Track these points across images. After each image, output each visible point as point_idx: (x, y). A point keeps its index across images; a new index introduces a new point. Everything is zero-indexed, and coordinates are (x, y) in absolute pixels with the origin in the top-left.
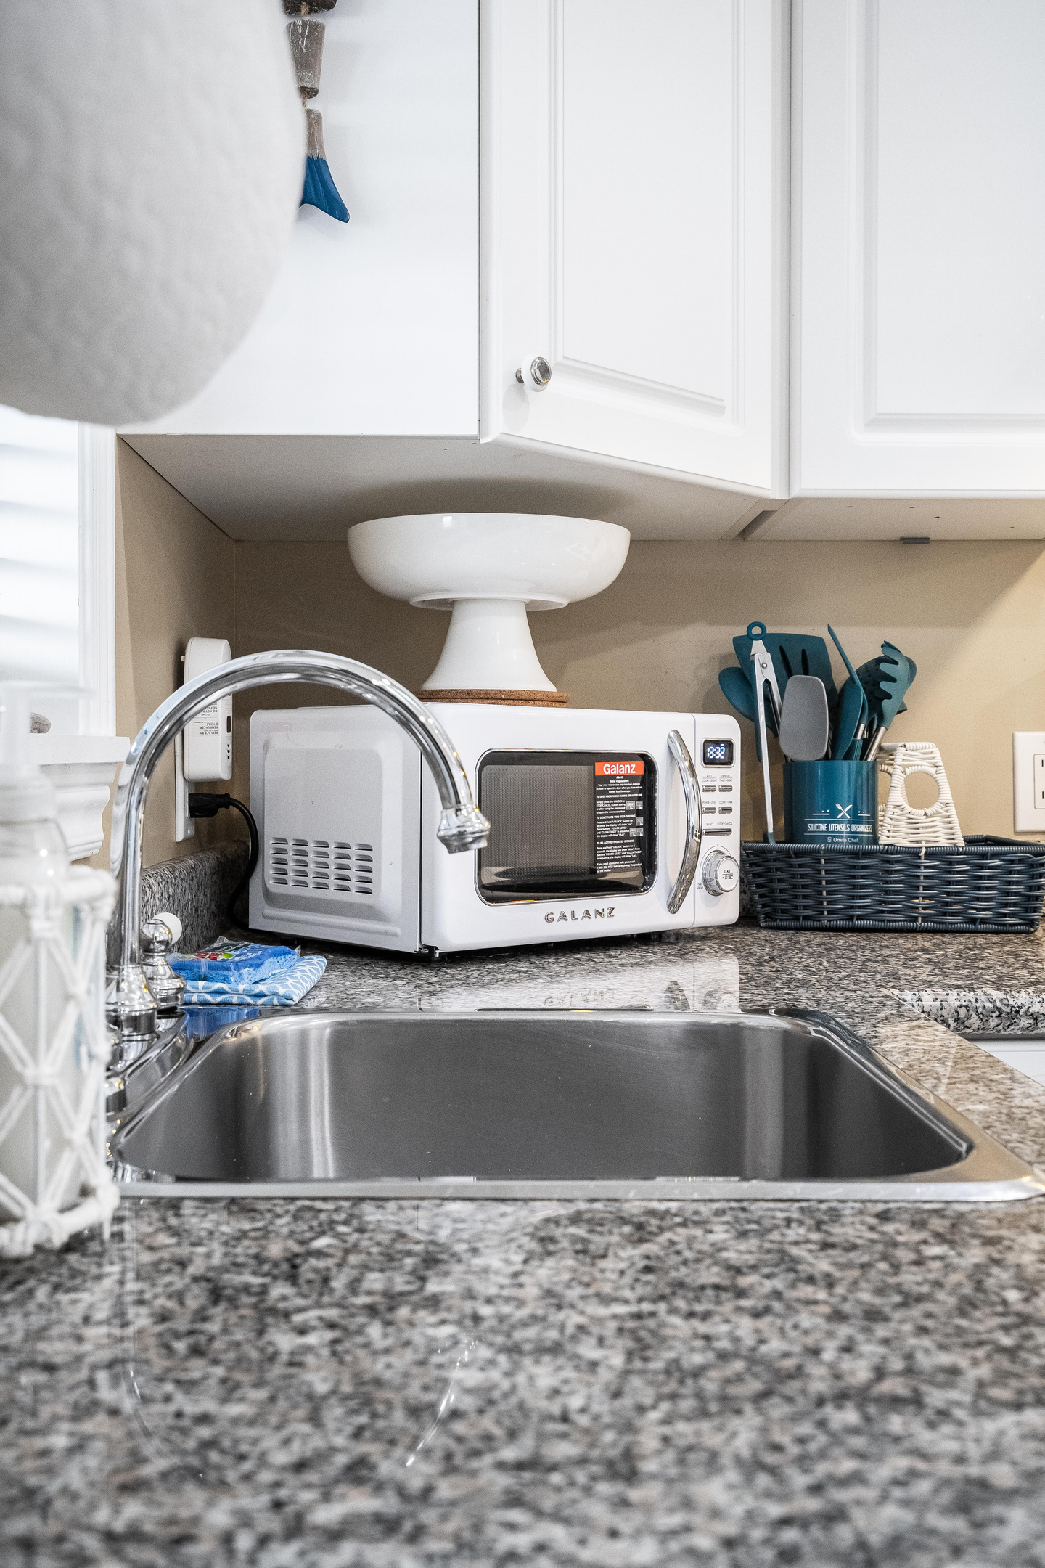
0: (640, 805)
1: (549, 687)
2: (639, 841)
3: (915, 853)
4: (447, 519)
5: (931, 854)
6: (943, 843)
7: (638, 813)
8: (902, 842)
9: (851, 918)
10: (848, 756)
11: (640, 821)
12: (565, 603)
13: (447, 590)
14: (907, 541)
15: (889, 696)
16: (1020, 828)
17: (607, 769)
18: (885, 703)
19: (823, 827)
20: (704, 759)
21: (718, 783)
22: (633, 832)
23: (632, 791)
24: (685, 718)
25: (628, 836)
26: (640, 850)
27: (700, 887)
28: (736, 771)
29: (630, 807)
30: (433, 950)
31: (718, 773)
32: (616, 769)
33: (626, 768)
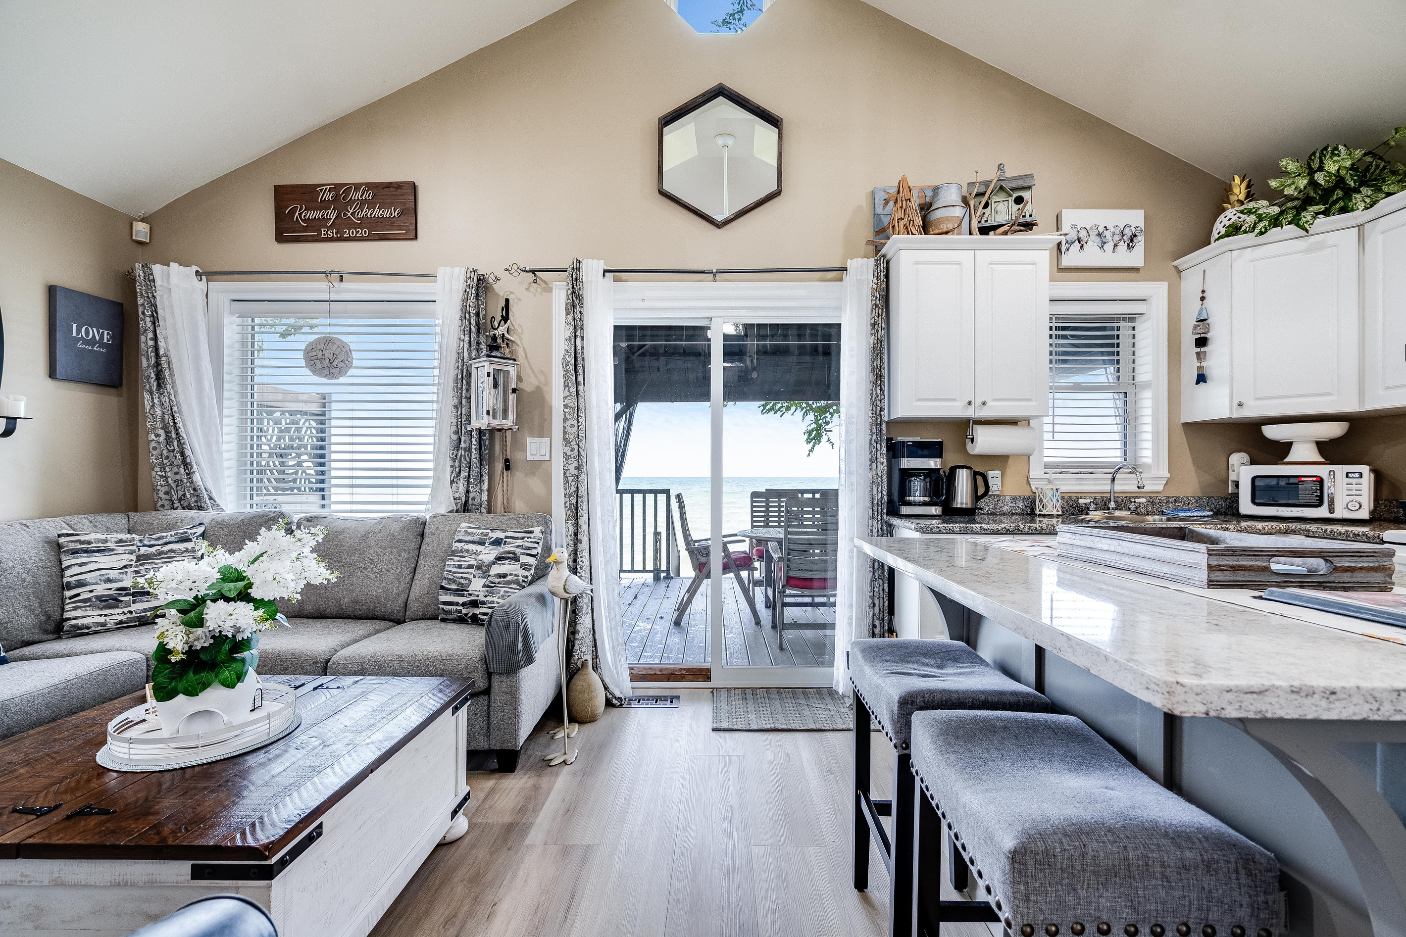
0: (1317, 488)
1: (1324, 460)
2: (1317, 496)
4: (1275, 426)
7: (1316, 490)
11: (1318, 491)
12: (1327, 440)
13: (1289, 440)
17: (1303, 479)
20: (1347, 476)
21: (1354, 483)
22: (1315, 494)
23: (1314, 484)
24: (1339, 466)
25: (1312, 495)
26: (1317, 498)
27: (1344, 508)
28: (1365, 480)
29: (1314, 488)
30: (1239, 514)
31: (1354, 481)
32: (1307, 479)
33: (1311, 479)
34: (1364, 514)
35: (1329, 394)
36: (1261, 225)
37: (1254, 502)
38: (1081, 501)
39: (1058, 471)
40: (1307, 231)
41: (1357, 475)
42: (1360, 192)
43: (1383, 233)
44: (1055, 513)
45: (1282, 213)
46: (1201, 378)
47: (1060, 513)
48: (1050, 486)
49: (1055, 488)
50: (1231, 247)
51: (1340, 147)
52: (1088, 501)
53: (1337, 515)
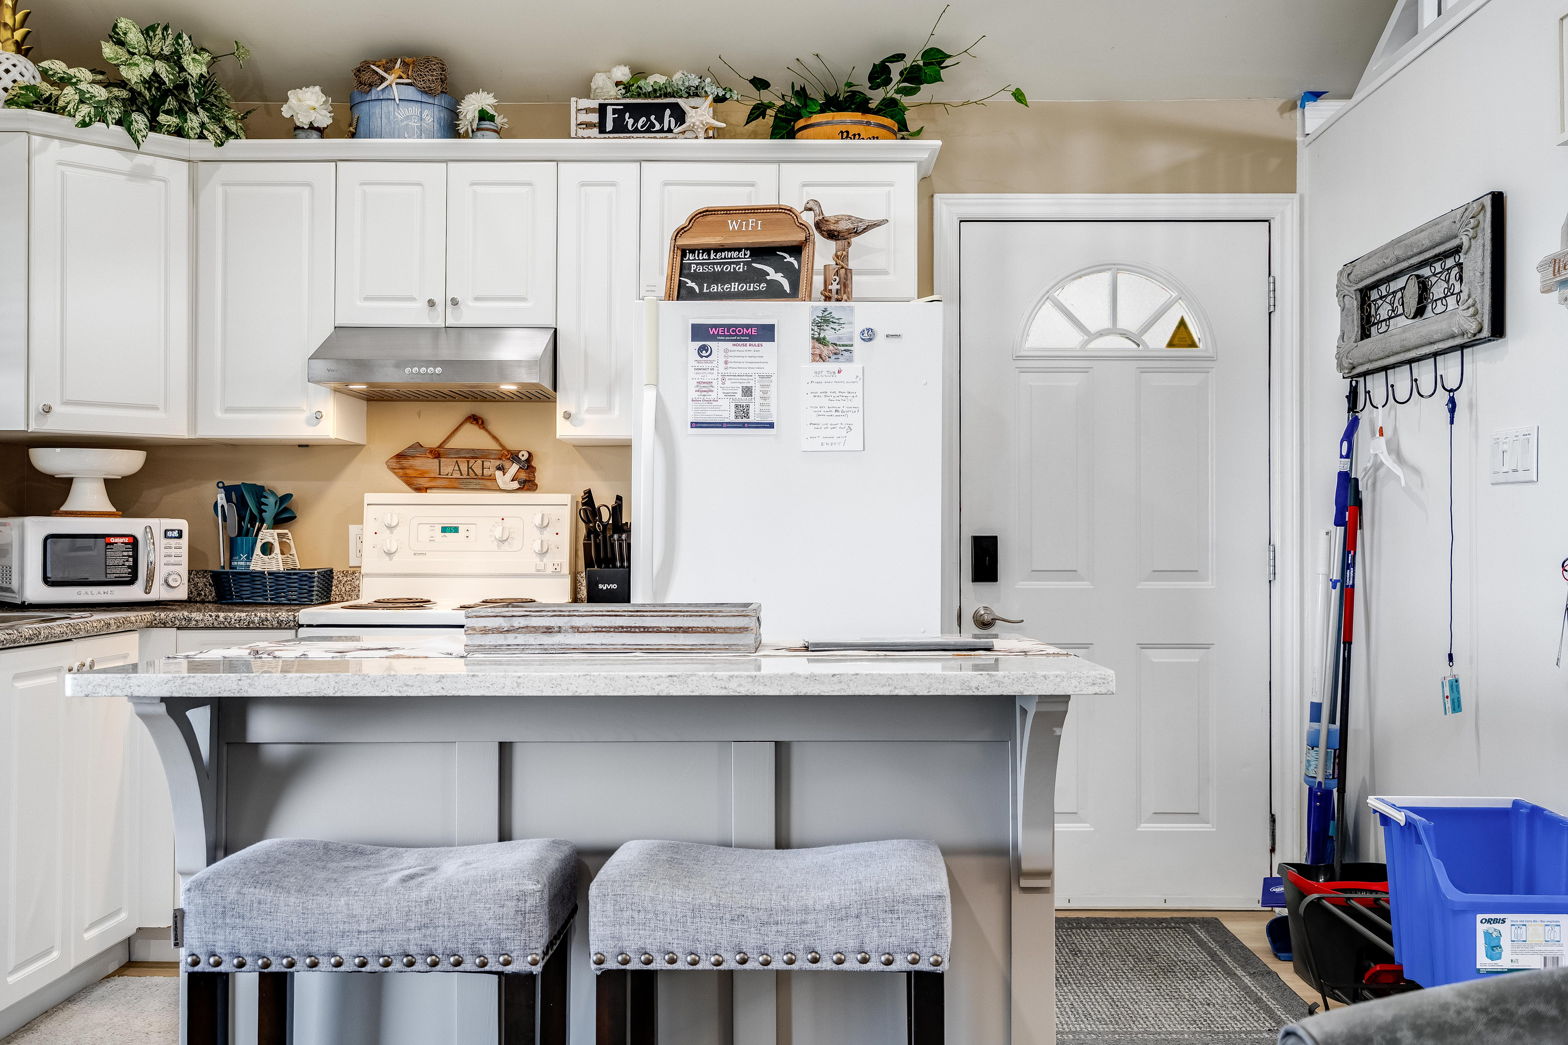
0: (131, 554)
1: (113, 510)
2: (129, 567)
3: (263, 573)
4: (58, 450)
5: (270, 574)
6: (275, 569)
7: (129, 556)
8: (258, 569)
9: (242, 599)
10: (247, 535)
11: (131, 559)
12: (119, 477)
14: (300, 446)
15: (266, 512)
16: (351, 565)
17: (112, 540)
18: (264, 514)
20: (166, 536)
21: (173, 546)
22: (127, 563)
23: (126, 548)
24: (156, 521)
25: (123, 565)
26: (130, 570)
27: (163, 585)
28: (185, 541)
29: (125, 554)
30: (24, 602)
31: (173, 542)
32: (117, 540)
33: (122, 540)
35: (155, 408)
36: (85, 110)
37: (47, 581)
40: (138, 145)
41: (169, 534)
42: (197, 113)
43: (224, 185)
45: (108, 102)
50: (32, 127)
51: (185, 37)
53: (153, 596)
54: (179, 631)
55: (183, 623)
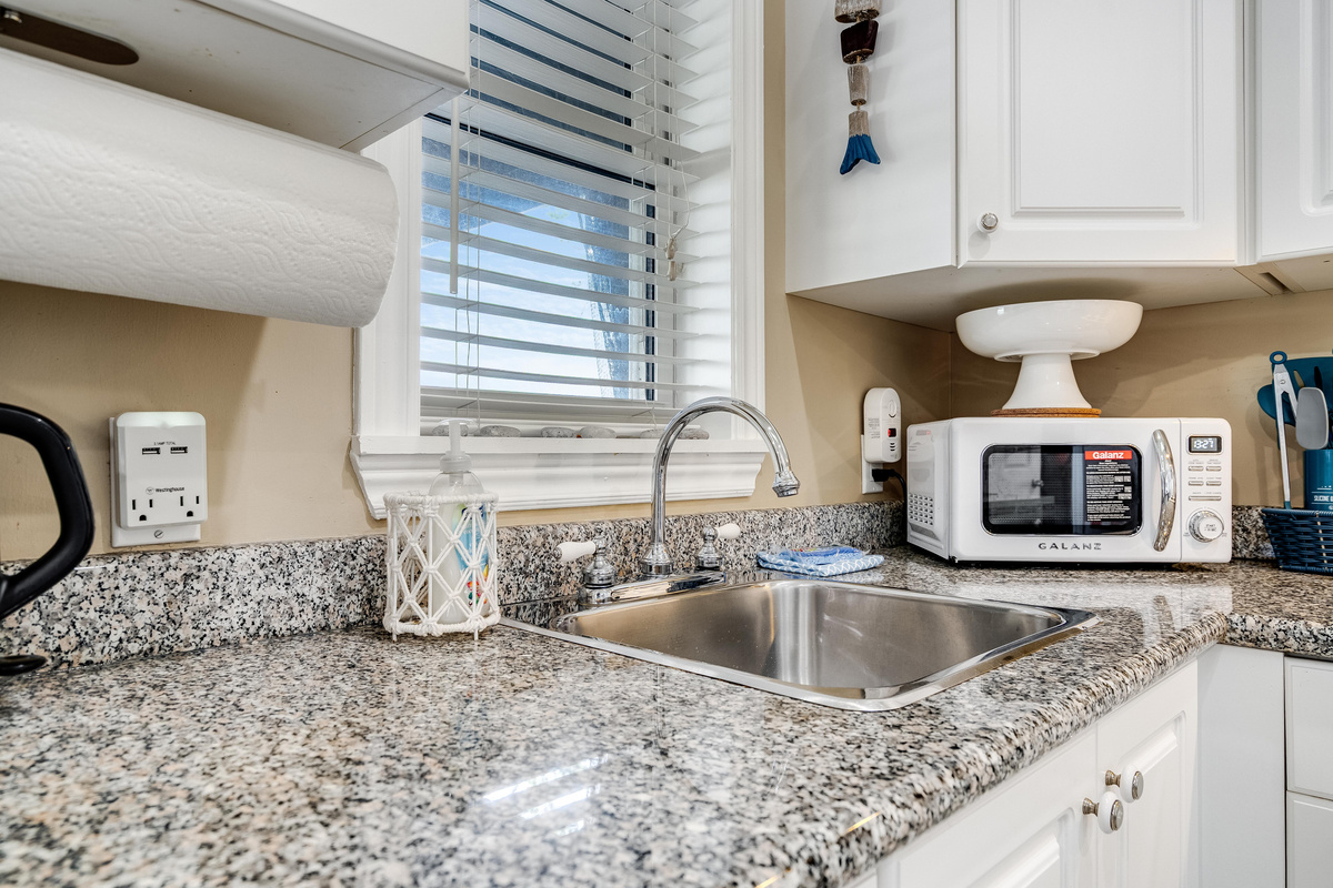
0: (1128, 479)
1: (1087, 406)
2: (1126, 502)
4: (1001, 310)
7: (1126, 484)
11: (1128, 489)
12: (1097, 353)
13: (1016, 350)
17: (1096, 455)
19: (1326, 498)
20: (1192, 448)
21: (1205, 466)
22: (1121, 496)
23: (1120, 470)
24: (1174, 421)
25: (1116, 499)
26: (1127, 508)
27: (1186, 535)
28: (1225, 458)
29: (1119, 479)
30: (954, 558)
31: (1204, 459)
32: (1104, 455)
33: (1113, 455)
34: (1221, 551)
35: (1176, 213)
37: (990, 524)
38: (570, 550)
39: (472, 423)
41: (1198, 444)
44: (475, 623)
46: (860, 152)
47: (495, 618)
48: (453, 495)
49: (474, 499)
52: (589, 547)
53: (1169, 555)
54: (1290, 662)
55: (1310, 646)
